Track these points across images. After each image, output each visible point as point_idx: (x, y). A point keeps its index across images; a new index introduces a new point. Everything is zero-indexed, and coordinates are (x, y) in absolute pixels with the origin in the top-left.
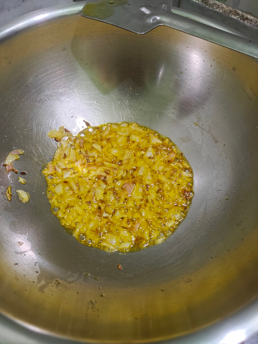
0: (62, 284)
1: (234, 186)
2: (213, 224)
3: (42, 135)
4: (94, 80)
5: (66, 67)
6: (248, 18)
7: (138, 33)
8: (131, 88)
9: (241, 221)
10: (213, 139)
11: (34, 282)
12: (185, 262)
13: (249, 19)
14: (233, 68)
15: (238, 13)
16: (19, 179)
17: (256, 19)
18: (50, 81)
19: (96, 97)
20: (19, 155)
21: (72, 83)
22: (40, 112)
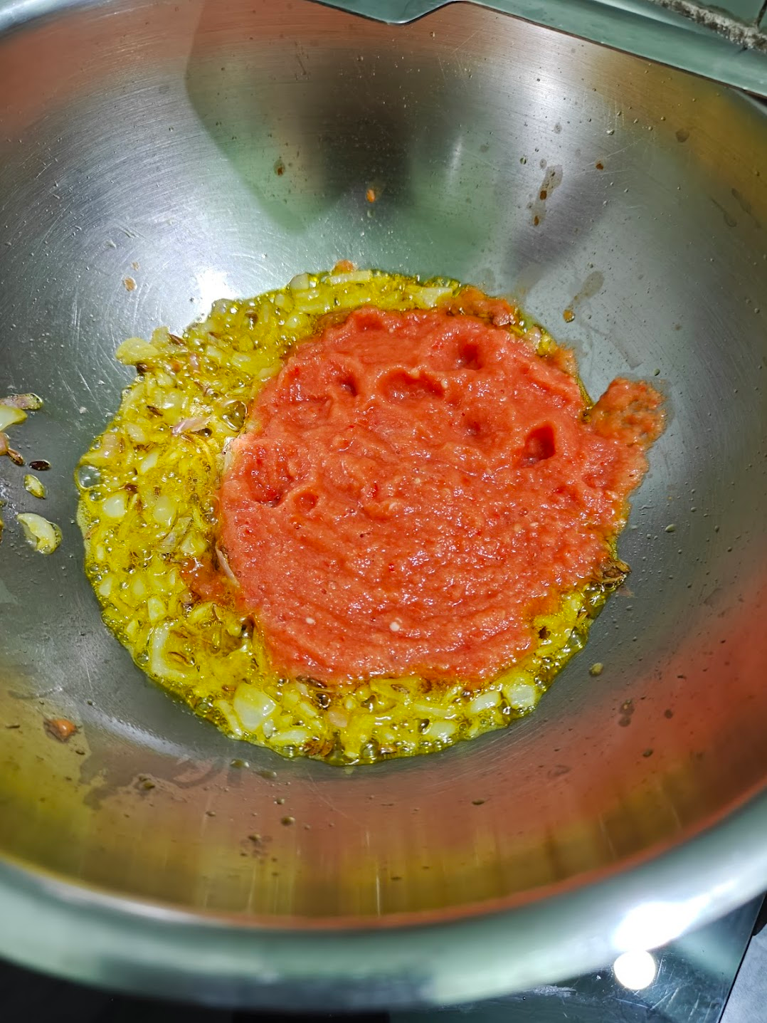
0: (161, 790)
1: (693, 490)
2: (630, 607)
3: (98, 354)
4: (258, 188)
5: (172, 146)
6: (717, 24)
7: (388, 21)
8: (372, 213)
9: (717, 590)
10: (622, 357)
11: (69, 779)
12: (545, 721)
13: (719, 26)
14: (677, 133)
15: (687, 9)
16: (25, 480)
17: (742, 28)
18: (124, 187)
19: (264, 240)
20: (28, 410)
21: (192, 198)
22: (92, 283)
